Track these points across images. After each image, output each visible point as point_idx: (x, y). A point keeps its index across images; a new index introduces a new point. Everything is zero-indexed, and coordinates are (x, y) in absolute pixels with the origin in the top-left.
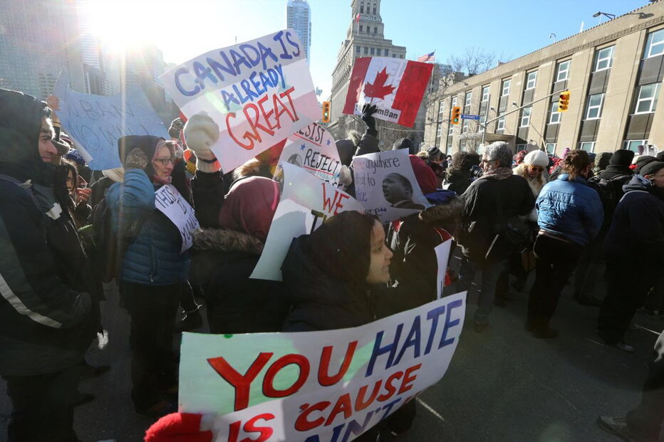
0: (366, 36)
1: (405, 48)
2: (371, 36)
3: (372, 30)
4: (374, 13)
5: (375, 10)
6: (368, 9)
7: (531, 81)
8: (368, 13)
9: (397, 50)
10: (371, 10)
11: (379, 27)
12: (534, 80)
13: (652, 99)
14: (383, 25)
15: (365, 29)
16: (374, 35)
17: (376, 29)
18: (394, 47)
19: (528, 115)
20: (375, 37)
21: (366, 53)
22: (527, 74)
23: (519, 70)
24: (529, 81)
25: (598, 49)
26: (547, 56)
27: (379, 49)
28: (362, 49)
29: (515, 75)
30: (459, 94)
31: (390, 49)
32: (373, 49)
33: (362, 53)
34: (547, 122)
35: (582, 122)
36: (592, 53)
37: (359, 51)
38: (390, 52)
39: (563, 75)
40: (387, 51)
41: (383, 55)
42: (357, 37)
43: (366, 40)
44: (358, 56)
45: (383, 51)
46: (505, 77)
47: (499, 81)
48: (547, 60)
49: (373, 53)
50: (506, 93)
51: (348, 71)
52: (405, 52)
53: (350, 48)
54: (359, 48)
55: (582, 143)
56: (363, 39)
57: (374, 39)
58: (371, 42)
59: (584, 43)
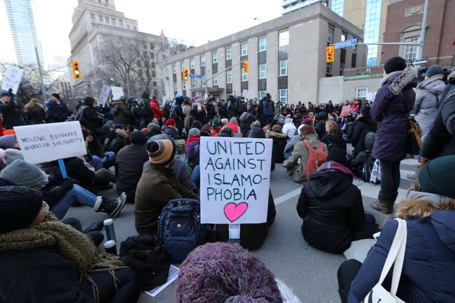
0: (99, 5)
2: (103, 6)
3: (103, 1)
7: (229, 54)
9: (129, 21)
12: (230, 54)
13: (286, 68)
16: (106, 6)
18: (126, 18)
19: (230, 75)
20: (108, 7)
21: (101, 20)
22: (226, 50)
23: (221, 47)
24: (227, 54)
25: (259, 38)
26: (235, 39)
27: (114, 19)
28: (97, 17)
29: (219, 50)
30: (185, 60)
31: (123, 20)
32: (107, 18)
33: (97, 20)
34: (241, 80)
35: (258, 80)
36: (257, 40)
37: (94, 18)
38: (124, 22)
39: (245, 52)
40: (121, 21)
41: (118, 24)
42: (90, 5)
43: (99, 9)
44: (94, 22)
45: (117, 21)
46: (213, 50)
47: (210, 53)
48: (235, 42)
49: (108, 21)
50: (215, 61)
51: (86, 35)
52: (137, 24)
53: (83, 14)
54: (92, 15)
55: (260, 92)
56: (96, 8)
57: (107, 9)
58: (105, 11)
59: (252, 34)
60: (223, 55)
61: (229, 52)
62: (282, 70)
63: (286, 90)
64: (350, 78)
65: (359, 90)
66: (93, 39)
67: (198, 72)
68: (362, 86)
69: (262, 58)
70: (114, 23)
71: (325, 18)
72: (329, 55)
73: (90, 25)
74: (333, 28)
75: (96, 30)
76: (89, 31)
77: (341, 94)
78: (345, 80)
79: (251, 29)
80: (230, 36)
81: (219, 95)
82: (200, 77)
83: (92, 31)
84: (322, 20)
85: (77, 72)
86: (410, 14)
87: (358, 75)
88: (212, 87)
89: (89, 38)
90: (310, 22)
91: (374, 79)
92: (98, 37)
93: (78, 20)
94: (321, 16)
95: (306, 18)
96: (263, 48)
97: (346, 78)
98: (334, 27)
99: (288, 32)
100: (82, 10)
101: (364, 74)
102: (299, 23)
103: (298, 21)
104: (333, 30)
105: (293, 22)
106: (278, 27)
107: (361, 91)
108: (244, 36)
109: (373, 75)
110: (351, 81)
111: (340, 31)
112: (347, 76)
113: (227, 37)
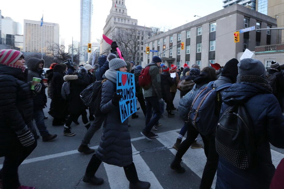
0: (119, 13)
1: (137, 20)
2: (121, 14)
3: (122, 11)
4: (123, 4)
5: (123, 3)
6: (120, 2)
8: (120, 4)
9: (133, 20)
10: (121, 3)
11: (125, 10)
13: (214, 46)
14: (126, 9)
15: (118, 10)
16: (122, 13)
17: (123, 11)
19: (180, 50)
20: (123, 14)
21: (119, 21)
22: (178, 35)
23: (175, 33)
24: (179, 37)
25: (197, 27)
26: (183, 29)
27: (125, 20)
28: (117, 19)
29: (174, 35)
30: (155, 41)
31: (130, 20)
32: (122, 19)
33: (117, 21)
34: (186, 53)
35: (196, 53)
36: (196, 29)
37: (115, 20)
38: (130, 21)
39: (189, 36)
40: (129, 20)
41: (127, 22)
42: (114, 14)
43: (119, 15)
44: (115, 22)
45: (127, 21)
46: (171, 35)
47: (169, 37)
48: (183, 30)
49: (122, 21)
50: (172, 41)
51: (110, 29)
52: (137, 22)
53: (111, 18)
54: (115, 18)
55: (197, 61)
56: (117, 15)
57: (123, 15)
58: (121, 16)
59: (193, 25)
60: (176, 38)
61: (179, 36)
62: (212, 47)
63: (214, 60)
64: (260, 52)
65: (268, 62)
66: (113, 30)
67: (156, 49)
68: (270, 58)
69: (199, 39)
70: (125, 22)
71: (242, 13)
72: (236, 37)
73: (113, 23)
74: (248, 18)
75: (115, 26)
76: (112, 26)
78: (256, 54)
79: (193, 22)
80: (180, 27)
81: (172, 62)
82: (157, 51)
83: (113, 27)
84: (239, 14)
85: (90, 49)
87: (266, 50)
88: (168, 57)
89: (112, 30)
90: (230, 16)
91: (280, 54)
92: (115, 29)
93: (108, 22)
94: (238, 12)
95: (228, 14)
96: (200, 33)
97: (256, 53)
98: (250, 18)
99: (216, 23)
100: (110, 16)
101: (273, 50)
102: (223, 17)
103: (222, 16)
104: (249, 20)
105: (219, 17)
106: (210, 20)
107: (269, 62)
108: (189, 26)
109: (278, 51)
110: (261, 55)
111: (255, 20)
112: (257, 52)
113: (179, 28)
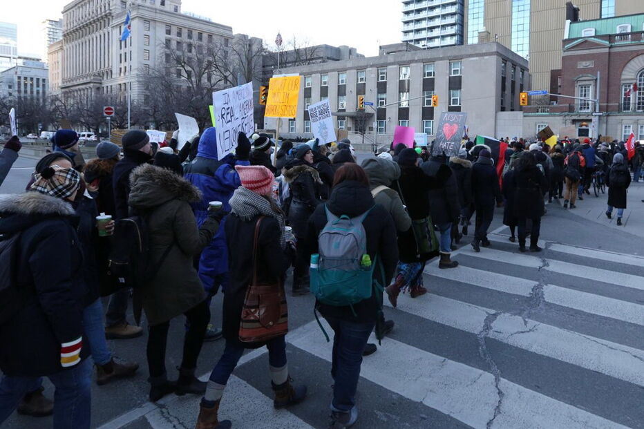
7: (383, 75)
12: (385, 75)
13: (458, 98)
19: (384, 99)
22: (378, 70)
24: (381, 75)
25: (425, 64)
26: (392, 61)
29: (369, 69)
34: (399, 105)
35: (423, 108)
36: (422, 65)
46: (360, 69)
47: (355, 71)
50: (362, 81)
55: (425, 120)
59: (416, 59)
60: (373, 75)
61: (382, 73)
62: (454, 100)
64: (531, 114)
65: (539, 126)
67: (333, 90)
68: (542, 122)
71: (500, 55)
72: (523, 100)
74: (505, 62)
77: (521, 128)
78: (525, 116)
84: (498, 57)
86: (581, 67)
87: (537, 112)
90: (487, 57)
91: (554, 117)
94: (497, 53)
96: (429, 74)
97: (525, 114)
102: (475, 57)
103: (472, 55)
104: (506, 64)
105: (467, 55)
106: (449, 57)
107: (541, 127)
108: (405, 59)
109: (552, 113)
110: (531, 117)
111: (510, 64)
112: (527, 113)
